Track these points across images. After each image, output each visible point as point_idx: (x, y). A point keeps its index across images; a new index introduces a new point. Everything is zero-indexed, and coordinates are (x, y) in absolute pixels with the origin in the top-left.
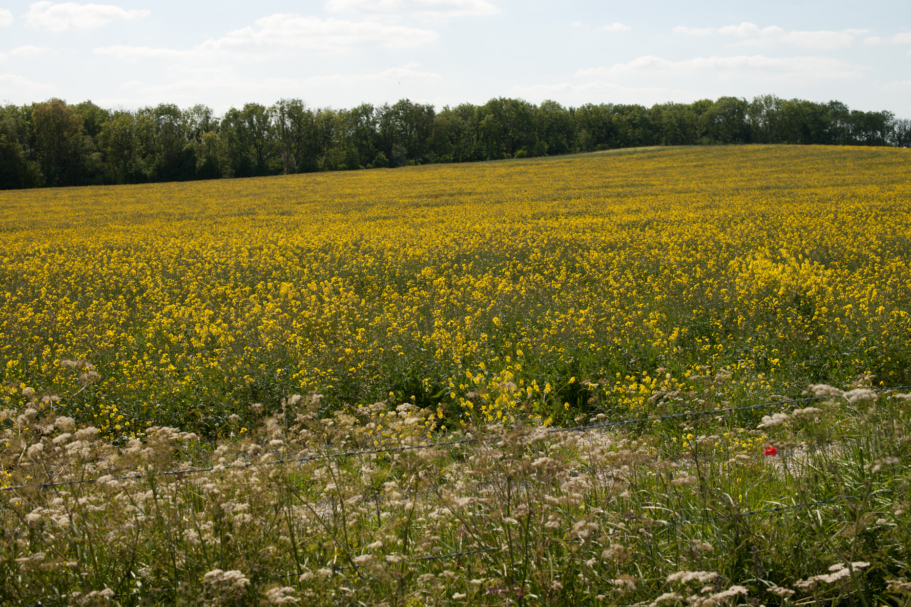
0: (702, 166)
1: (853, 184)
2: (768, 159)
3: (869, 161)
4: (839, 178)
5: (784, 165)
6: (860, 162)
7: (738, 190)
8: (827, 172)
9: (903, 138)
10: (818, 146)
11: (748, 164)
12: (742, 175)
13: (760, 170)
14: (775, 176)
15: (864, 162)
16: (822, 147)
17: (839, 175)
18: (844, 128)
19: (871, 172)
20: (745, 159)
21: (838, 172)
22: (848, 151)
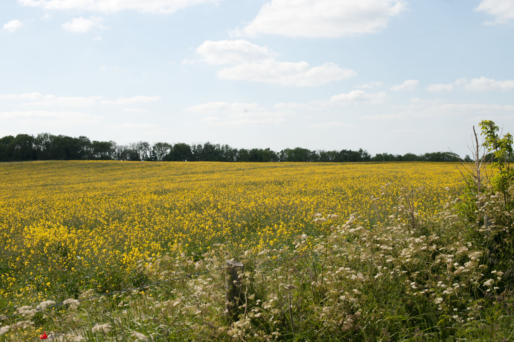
0: (8, 174)
1: (94, 181)
2: (46, 169)
3: (103, 168)
4: (86, 178)
5: (55, 172)
6: (97, 169)
7: (29, 187)
8: (80, 175)
9: (120, 155)
10: (74, 161)
11: (35, 172)
12: (32, 178)
13: (42, 175)
14: (51, 178)
15: (99, 169)
16: (77, 161)
17: (86, 176)
18: (88, 151)
19: (104, 175)
20: (33, 169)
21: (86, 175)
22: (91, 163)
